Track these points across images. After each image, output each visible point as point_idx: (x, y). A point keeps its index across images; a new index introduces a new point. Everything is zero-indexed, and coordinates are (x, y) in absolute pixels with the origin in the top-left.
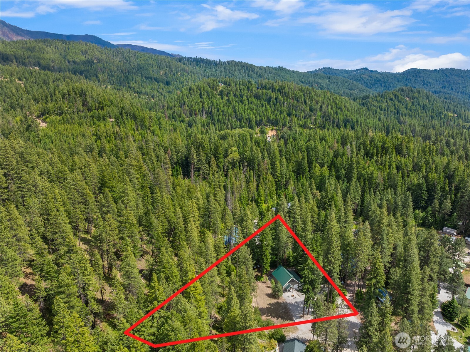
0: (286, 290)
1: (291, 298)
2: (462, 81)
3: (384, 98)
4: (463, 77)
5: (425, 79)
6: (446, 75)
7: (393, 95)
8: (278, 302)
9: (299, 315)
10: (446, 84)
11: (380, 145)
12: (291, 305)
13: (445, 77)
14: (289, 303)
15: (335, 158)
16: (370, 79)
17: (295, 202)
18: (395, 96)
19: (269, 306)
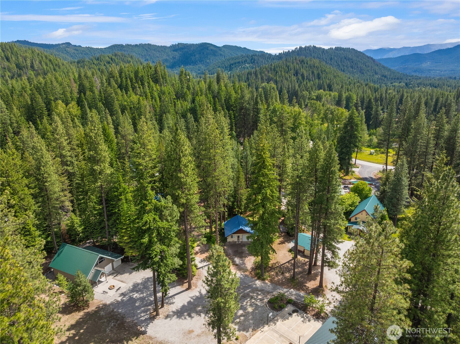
0: (94, 283)
1: (112, 293)
2: (160, 55)
3: (101, 61)
4: (159, 52)
5: (129, 53)
6: (146, 49)
7: (109, 58)
8: (87, 314)
9: (144, 316)
10: (148, 57)
11: (132, 75)
12: (117, 304)
13: (145, 51)
14: (112, 304)
15: (82, 94)
16: (76, 52)
17: (57, 126)
18: (112, 59)
19: (73, 332)
